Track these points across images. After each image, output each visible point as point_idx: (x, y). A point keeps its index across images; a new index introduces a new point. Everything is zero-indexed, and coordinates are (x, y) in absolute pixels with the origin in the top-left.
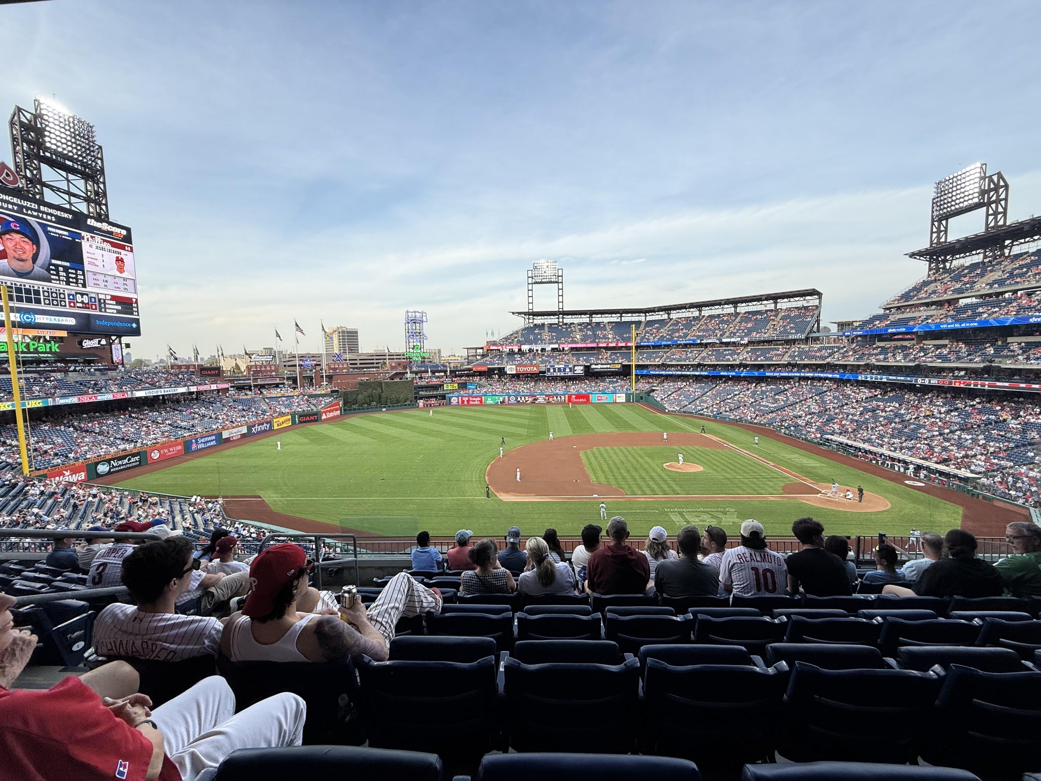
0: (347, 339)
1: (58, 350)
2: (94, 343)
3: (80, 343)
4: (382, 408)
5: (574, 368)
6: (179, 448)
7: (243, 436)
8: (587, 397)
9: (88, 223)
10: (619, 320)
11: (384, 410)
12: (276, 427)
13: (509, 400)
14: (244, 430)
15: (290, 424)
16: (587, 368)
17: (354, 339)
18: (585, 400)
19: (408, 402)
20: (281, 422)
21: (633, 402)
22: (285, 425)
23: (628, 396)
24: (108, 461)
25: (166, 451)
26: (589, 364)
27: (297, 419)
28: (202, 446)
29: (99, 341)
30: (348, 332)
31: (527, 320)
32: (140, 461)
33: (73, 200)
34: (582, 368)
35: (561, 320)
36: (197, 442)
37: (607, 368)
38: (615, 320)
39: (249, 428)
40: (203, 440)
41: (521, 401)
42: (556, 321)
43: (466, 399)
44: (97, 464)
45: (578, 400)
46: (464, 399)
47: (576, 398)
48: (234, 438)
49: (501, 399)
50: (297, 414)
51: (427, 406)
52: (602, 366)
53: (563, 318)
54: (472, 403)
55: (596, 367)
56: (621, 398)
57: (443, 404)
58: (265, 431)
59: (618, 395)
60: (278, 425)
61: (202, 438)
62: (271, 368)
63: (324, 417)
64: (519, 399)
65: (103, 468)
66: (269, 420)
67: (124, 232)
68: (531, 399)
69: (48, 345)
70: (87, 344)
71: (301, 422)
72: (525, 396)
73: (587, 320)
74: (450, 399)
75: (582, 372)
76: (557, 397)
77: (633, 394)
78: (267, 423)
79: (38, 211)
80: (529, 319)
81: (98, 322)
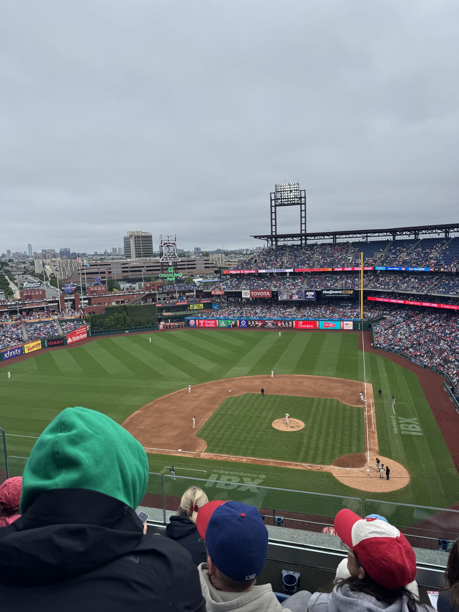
0: (142, 243)
4: (125, 330)
5: (306, 293)
8: (314, 323)
10: (365, 240)
11: (127, 332)
12: (26, 351)
13: (240, 324)
15: (40, 348)
16: (318, 294)
17: (148, 243)
18: (312, 326)
19: (150, 325)
20: (31, 346)
21: (361, 330)
22: (35, 349)
23: (355, 324)
26: (320, 290)
27: (46, 344)
30: (143, 237)
31: (270, 242)
34: (313, 293)
35: (304, 242)
37: (339, 294)
38: (361, 240)
41: (251, 325)
42: (299, 243)
43: (202, 322)
45: (305, 326)
46: (200, 321)
47: (303, 324)
49: (233, 323)
50: (46, 339)
51: (167, 327)
52: (333, 292)
53: (306, 240)
54: (208, 325)
55: (328, 292)
56: (349, 325)
57: (182, 326)
58: (17, 356)
59: (345, 322)
60: (29, 350)
62: (39, 293)
63: (69, 341)
64: (250, 323)
66: (20, 346)
68: (260, 324)
71: (49, 346)
72: (255, 321)
73: (331, 241)
74: (189, 321)
75: (312, 297)
76: (285, 323)
77: (360, 322)
78: (18, 349)
80: (272, 241)
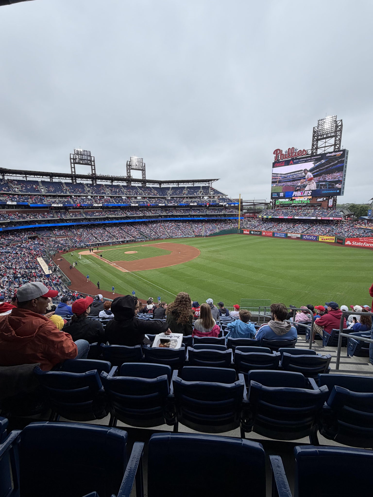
1: (309, 203)
2: (321, 199)
3: (317, 199)
6: (271, 234)
7: (298, 238)
9: (327, 156)
14: (299, 236)
15: (334, 241)
24: (254, 231)
25: (267, 233)
28: (279, 236)
29: (323, 199)
32: (260, 234)
33: (326, 148)
36: (277, 234)
39: (302, 236)
40: (279, 234)
44: (251, 231)
48: (293, 237)
58: (312, 240)
61: (279, 233)
65: (252, 232)
67: (342, 152)
69: (307, 201)
70: (319, 200)
79: (311, 159)
81: (323, 192)
